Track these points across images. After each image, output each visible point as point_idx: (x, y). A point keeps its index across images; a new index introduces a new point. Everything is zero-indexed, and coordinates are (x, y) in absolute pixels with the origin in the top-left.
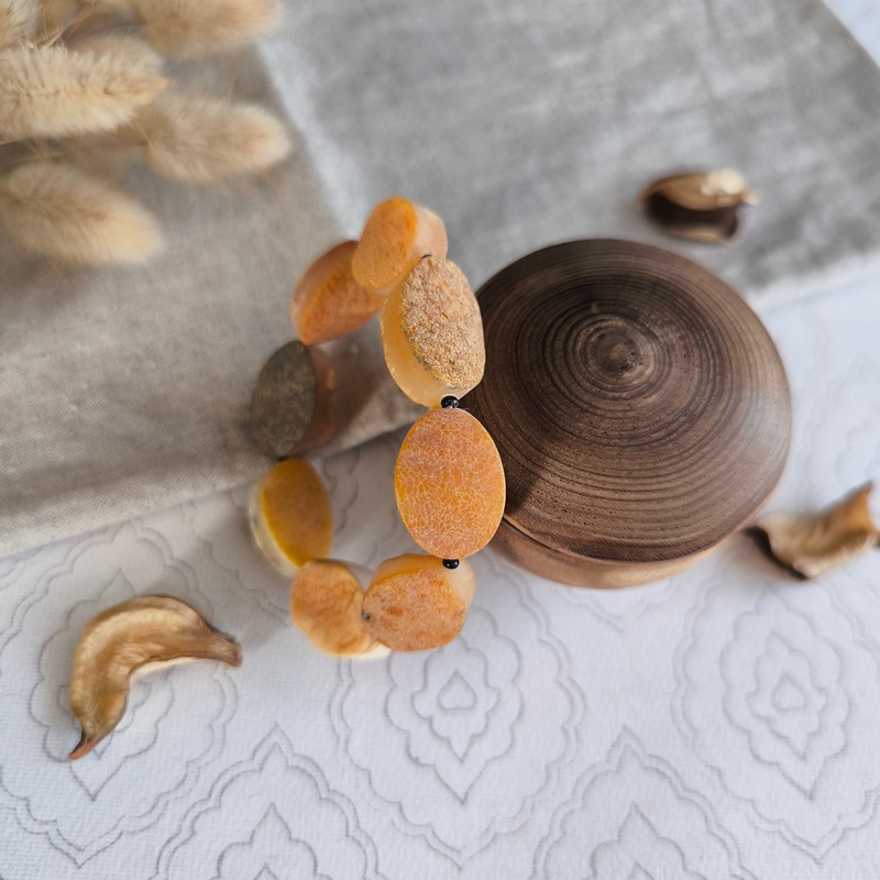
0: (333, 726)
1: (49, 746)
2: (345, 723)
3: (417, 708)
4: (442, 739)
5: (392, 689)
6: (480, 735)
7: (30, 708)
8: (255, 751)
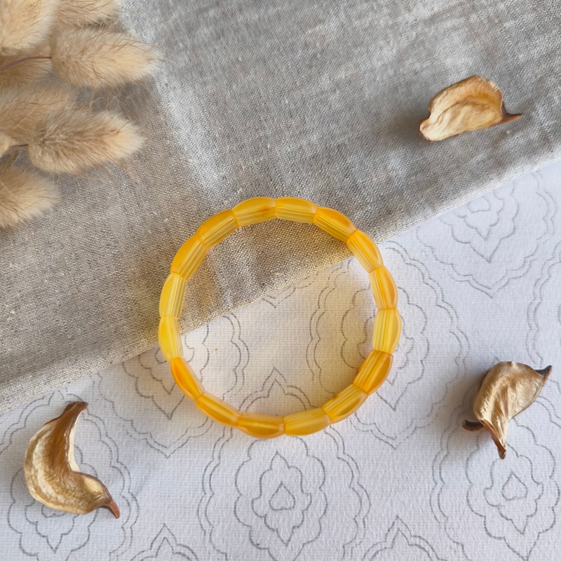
0: (201, 525)
1: (23, 546)
2: (209, 522)
3: (255, 510)
4: (273, 530)
5: (238, 498)
6: (298, 527)
7: (9, 522)
8: (152, 543)
